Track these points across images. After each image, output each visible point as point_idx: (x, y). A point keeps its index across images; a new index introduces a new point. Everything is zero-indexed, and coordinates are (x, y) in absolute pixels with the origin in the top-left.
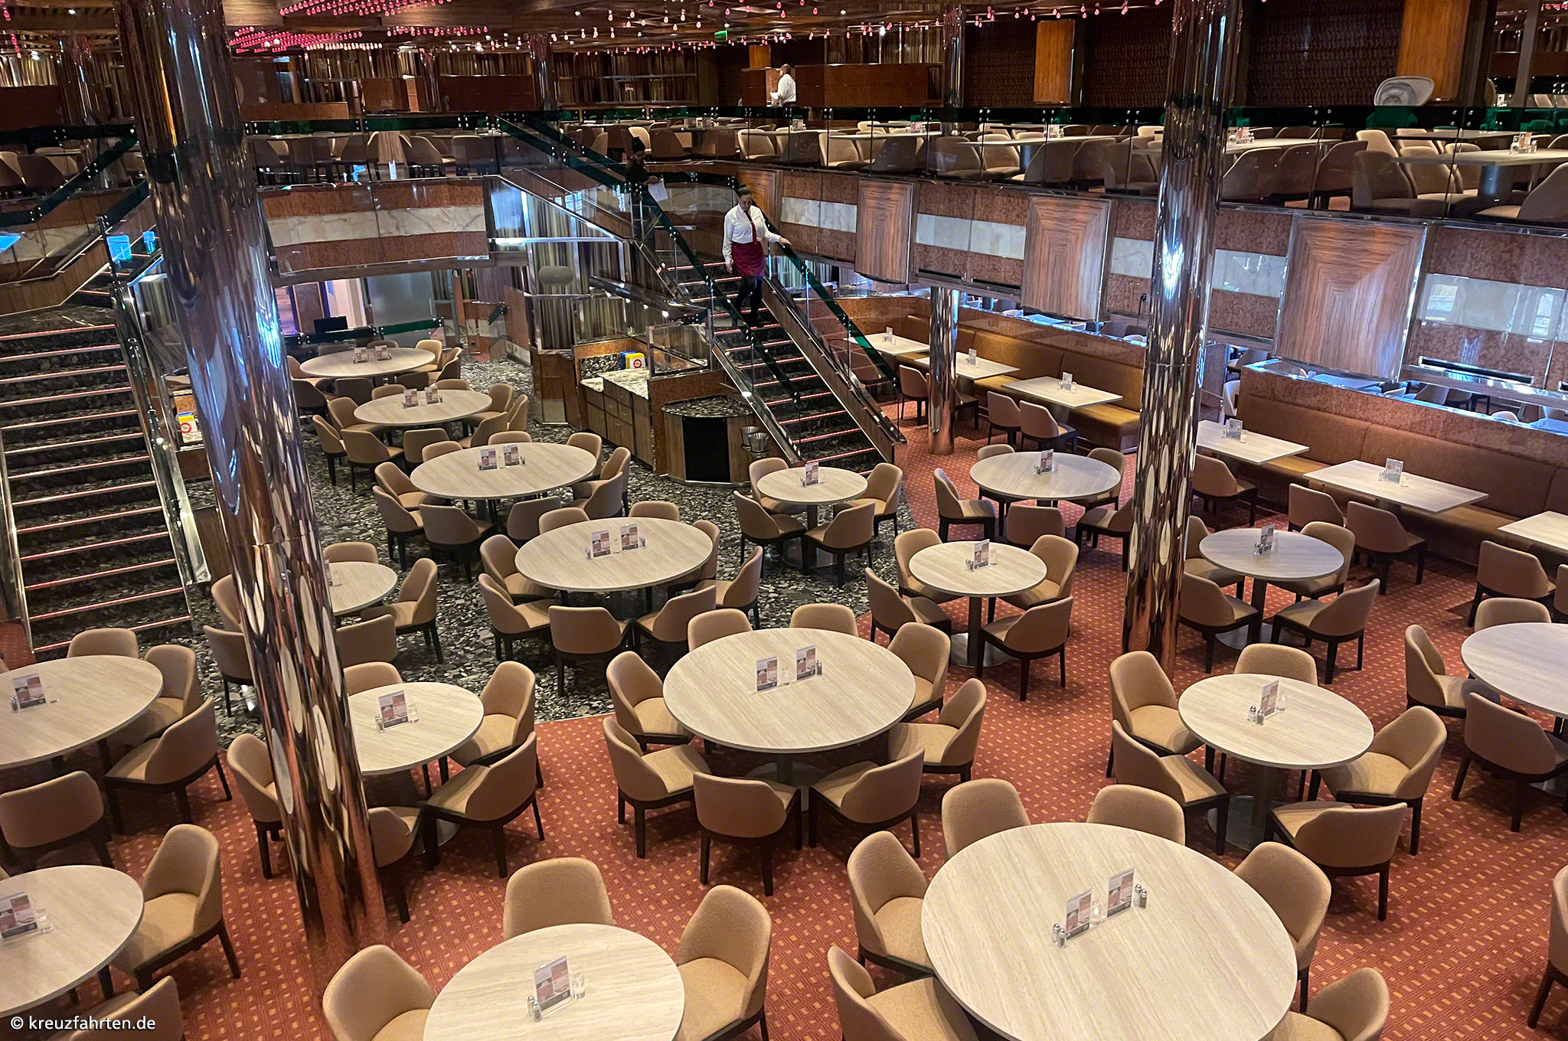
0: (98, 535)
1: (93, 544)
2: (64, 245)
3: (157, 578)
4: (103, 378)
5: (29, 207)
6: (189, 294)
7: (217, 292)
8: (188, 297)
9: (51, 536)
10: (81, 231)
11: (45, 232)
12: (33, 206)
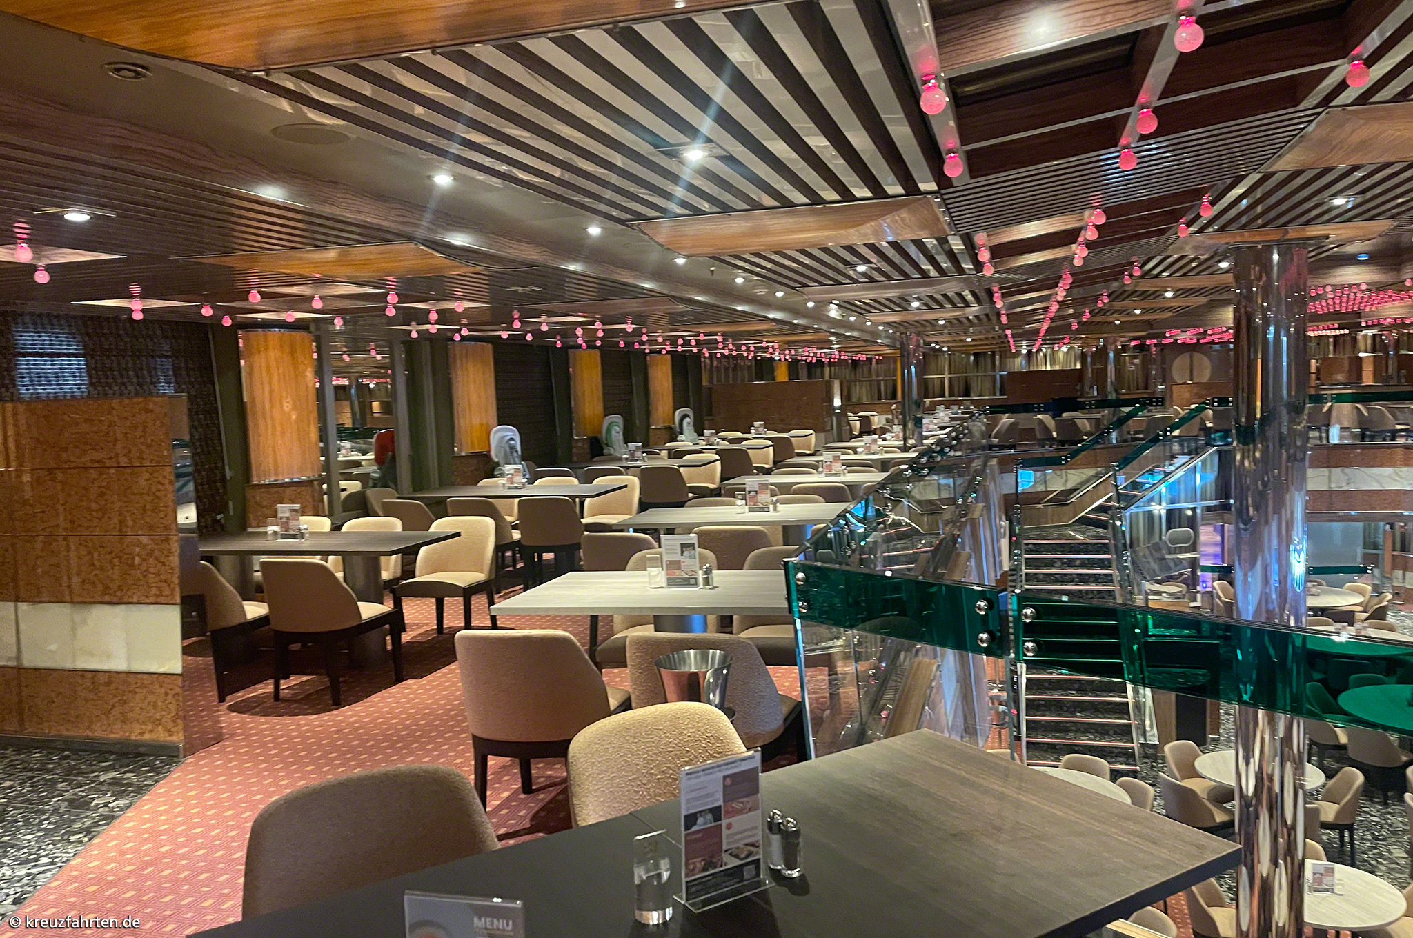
0: (1078, 690)
1: (1073, 696)
2: (1079, 481)
3: (1115, 733)
4: (1096, 578)
5: (1061, 454)
6: (1247, 521)
7: (1267, 522)
8: (1245, 524)
9: (1046, 684)
10: (1092, 472)
11: (1069, 471)
12: (1065, 453)
